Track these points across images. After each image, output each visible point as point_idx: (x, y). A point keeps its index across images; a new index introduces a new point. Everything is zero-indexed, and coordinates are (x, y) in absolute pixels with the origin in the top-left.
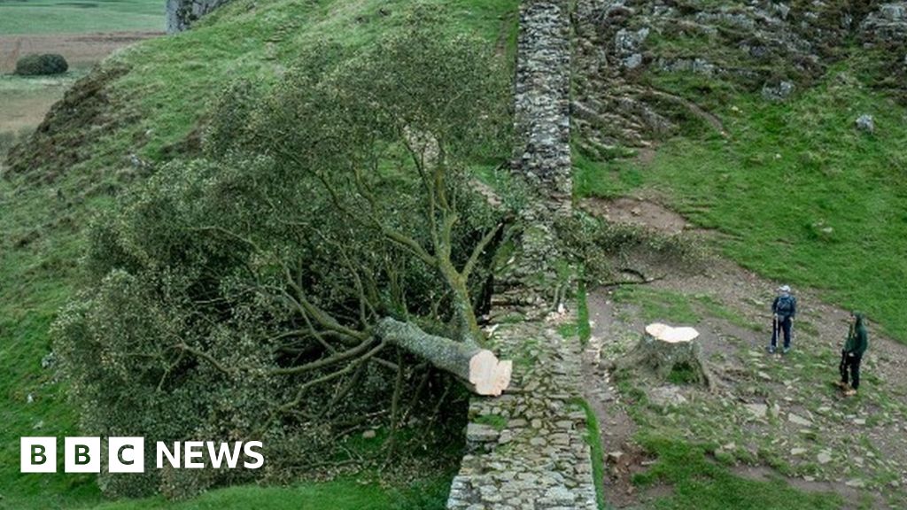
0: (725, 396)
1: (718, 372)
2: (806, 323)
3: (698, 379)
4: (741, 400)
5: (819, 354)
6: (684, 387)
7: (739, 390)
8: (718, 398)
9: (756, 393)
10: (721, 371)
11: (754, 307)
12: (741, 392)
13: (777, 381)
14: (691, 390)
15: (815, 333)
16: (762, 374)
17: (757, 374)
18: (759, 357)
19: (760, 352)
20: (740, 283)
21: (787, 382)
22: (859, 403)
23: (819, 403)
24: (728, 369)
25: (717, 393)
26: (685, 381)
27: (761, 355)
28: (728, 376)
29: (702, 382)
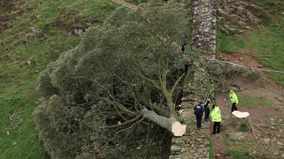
0: (257, 135)
4: (263, 137)
8: (255, 136)
12: (264, 134)
13: (277, 129)
21: (280, 130)
26: (245, 131)
29: (250, 131)
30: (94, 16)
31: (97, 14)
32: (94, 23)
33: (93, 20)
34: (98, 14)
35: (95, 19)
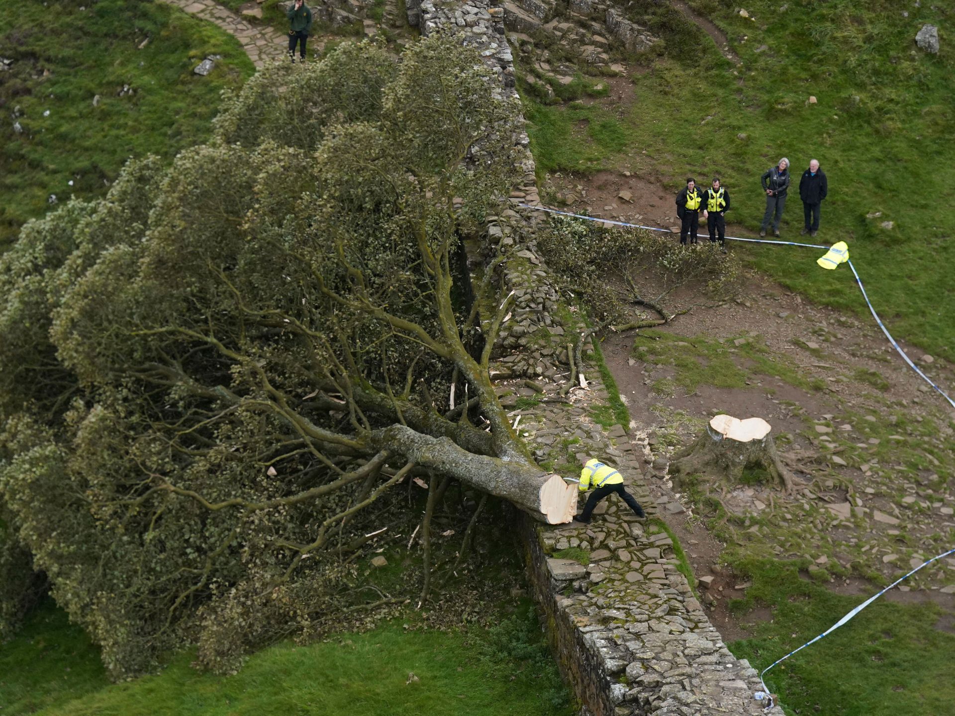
0: (804, 495)
1: (790, 462)
2: (873, 374)
3: (773, 478)
4: (821, 499)
5: (894, 419)
6: (759, 489)
7: (816, 485)
8: (797, 500)
9: (835, 487)
10: (792, 460)
11: (808, 353)
12: (819, 487)
13: (853, 466)
14: (766, 493)
15: (885, 388)
16: (837, 460)
17: (831, 458)
18: (827, 434)
19: (828, 426)
20: (784, 314)
21: (864, 467)
22: (945, 485)
23: (902, 491)
24: (799, 457)
25: (794, 493)
26: (759, 482)
27: (830, 430)
28: (801, 467)
29: (777, 480)
30: (16, 34)
31: (26, 27)
32: (20, 62)
33: (15, 48)
34: (31, 24)
35: (22, 44)
